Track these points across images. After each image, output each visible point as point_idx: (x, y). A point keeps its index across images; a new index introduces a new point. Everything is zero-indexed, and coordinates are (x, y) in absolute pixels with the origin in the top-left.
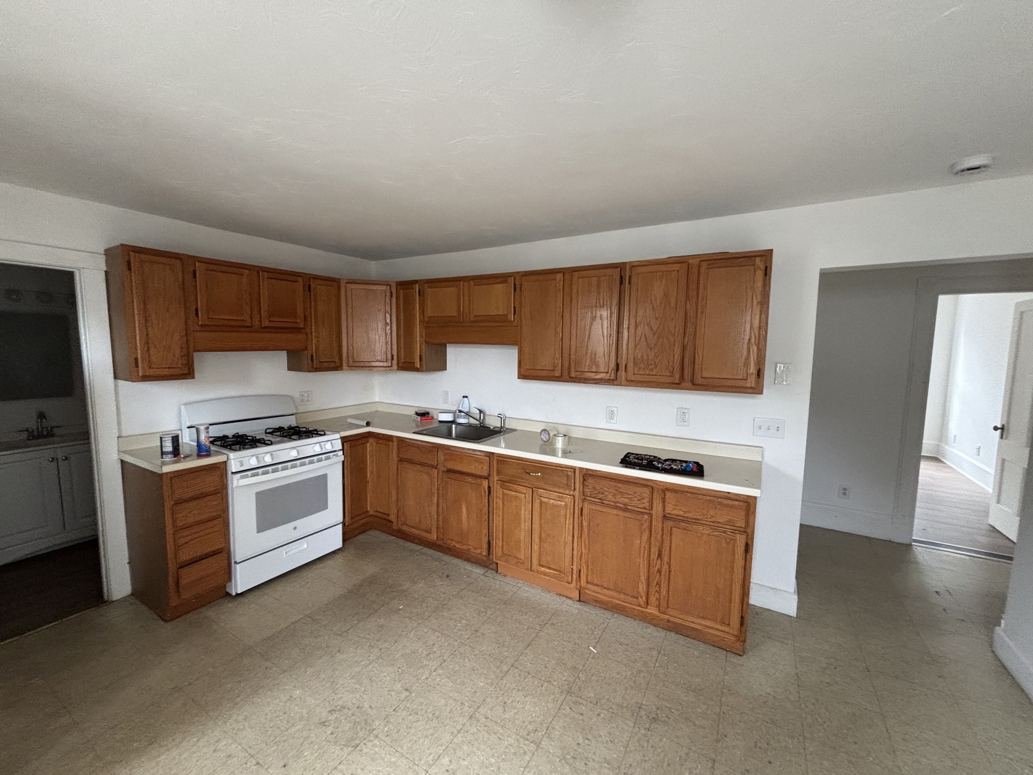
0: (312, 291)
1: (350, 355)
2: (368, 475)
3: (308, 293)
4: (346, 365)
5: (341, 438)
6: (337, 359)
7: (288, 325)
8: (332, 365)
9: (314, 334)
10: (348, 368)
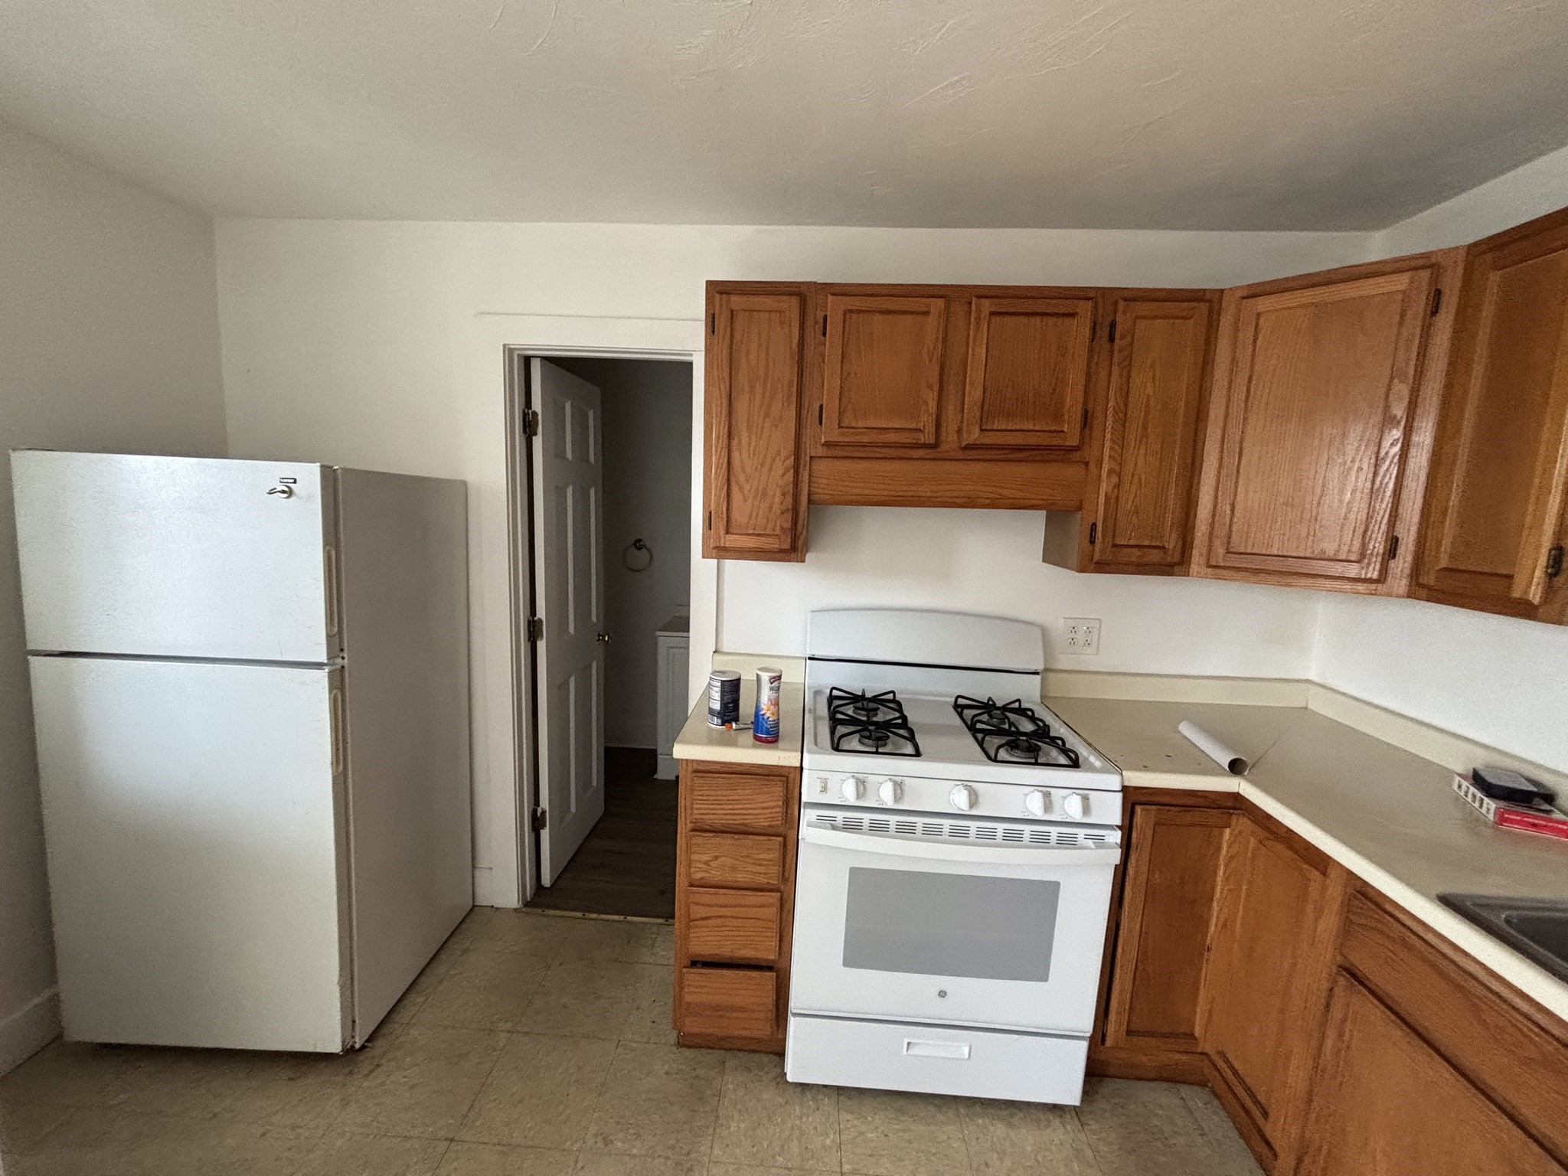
0: (1117, 341)
1: (1221, 532)
2: (1212, 928)
3: (1107, 345)
4: (1203, 561)
5: (1125, 789)
6: (1171, 541)
7: (1032, 440)
8: (1154, 556)
9: (1106, 466)
10: (1204, 570)
